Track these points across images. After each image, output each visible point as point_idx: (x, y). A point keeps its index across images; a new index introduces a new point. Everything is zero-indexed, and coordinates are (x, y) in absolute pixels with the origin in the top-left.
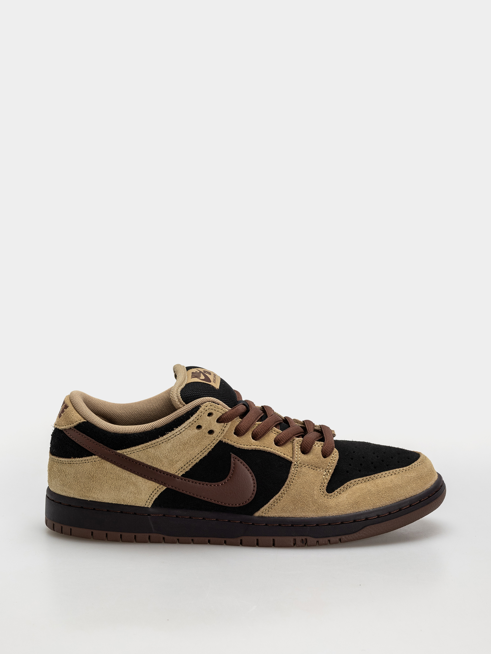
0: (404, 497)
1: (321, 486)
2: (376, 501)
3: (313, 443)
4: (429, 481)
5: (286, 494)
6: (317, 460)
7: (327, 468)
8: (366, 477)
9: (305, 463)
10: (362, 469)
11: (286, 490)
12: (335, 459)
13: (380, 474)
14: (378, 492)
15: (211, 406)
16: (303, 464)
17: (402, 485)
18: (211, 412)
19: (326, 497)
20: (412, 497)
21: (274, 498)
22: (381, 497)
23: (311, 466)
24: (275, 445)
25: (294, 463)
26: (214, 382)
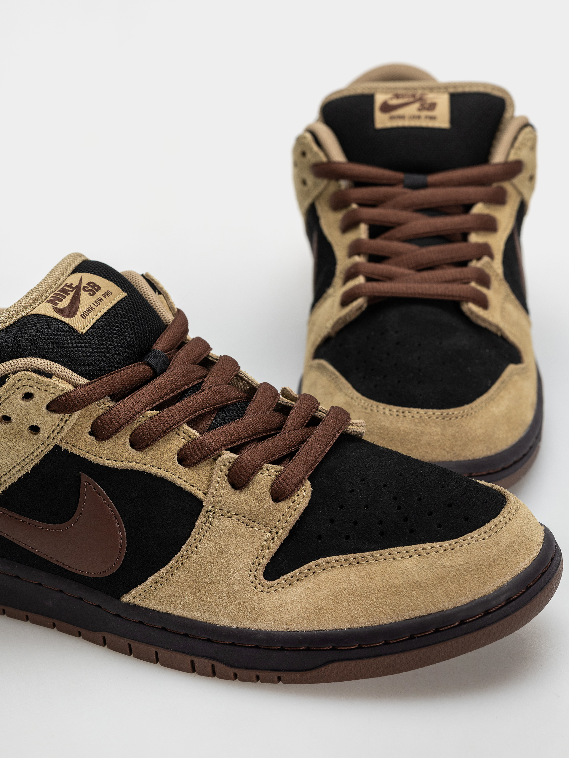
0: (424, 611)
1: (253, 564)
2: (359, 611)
3: (259, 468)
4: (496, 578)
5: (179, 570)
6: (258, 506)
7: (274, 526)
8: (355, 555)
9: (230, 509)
10: (354, 535)
11: (181, 562)
12: (298, 506)
13: (386, 552)
14: (369, 592)
15: (28, 379)
16: (227, 512)
17: (425, 583)
18: (30, 391)
19: (260, 588)
20: (443, 611)
21: (157, 574)
22: (373, 604)
23: (243, 518)
24: (177, 463)
25: (207, 507)
26: (84, 316)
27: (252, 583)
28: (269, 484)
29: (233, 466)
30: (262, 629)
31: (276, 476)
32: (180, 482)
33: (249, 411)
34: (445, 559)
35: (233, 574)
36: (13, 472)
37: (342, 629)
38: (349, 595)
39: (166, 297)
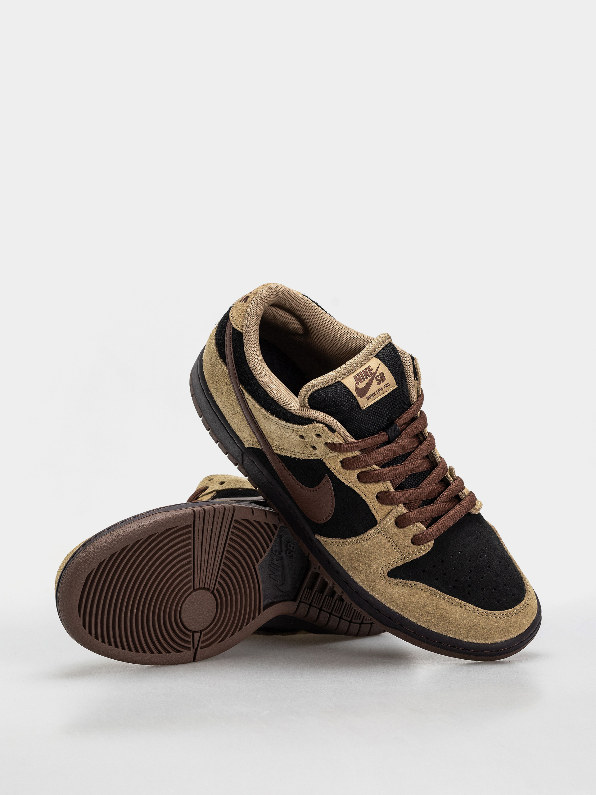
1: (386, 565)
2: (423, 618)
6: (402, 541)
7: (405, 554)
8: (436, 590)
9: (389, 534)
10: (441, 580)
12: (422, 551)
14: (432, 612)
15: (323, 430)
16: (387, 535)
17: (460, 624)
18: (321, 435)
19: (383, 578)
23: (393, 542)
24: (375, 497)
25: (378, 526)
26: (368, 398)
27: (381, 573)
28: (414, 534)
29: (401, 516)
30: (374, 596)
31: (419, 532)
32: (372, 508)
33: (426, 481)
34: (476, 618)
35: (374, 564)
36: (293, 453)
37: (410, 620)
38: (422, 608)
39: (419, 384)
